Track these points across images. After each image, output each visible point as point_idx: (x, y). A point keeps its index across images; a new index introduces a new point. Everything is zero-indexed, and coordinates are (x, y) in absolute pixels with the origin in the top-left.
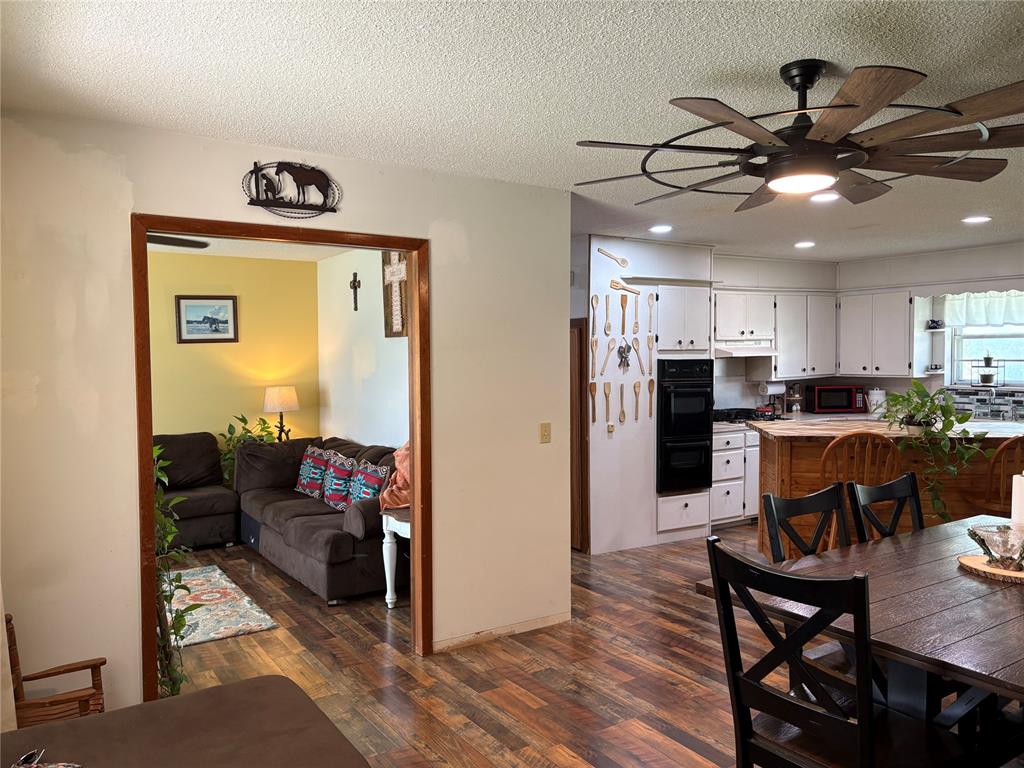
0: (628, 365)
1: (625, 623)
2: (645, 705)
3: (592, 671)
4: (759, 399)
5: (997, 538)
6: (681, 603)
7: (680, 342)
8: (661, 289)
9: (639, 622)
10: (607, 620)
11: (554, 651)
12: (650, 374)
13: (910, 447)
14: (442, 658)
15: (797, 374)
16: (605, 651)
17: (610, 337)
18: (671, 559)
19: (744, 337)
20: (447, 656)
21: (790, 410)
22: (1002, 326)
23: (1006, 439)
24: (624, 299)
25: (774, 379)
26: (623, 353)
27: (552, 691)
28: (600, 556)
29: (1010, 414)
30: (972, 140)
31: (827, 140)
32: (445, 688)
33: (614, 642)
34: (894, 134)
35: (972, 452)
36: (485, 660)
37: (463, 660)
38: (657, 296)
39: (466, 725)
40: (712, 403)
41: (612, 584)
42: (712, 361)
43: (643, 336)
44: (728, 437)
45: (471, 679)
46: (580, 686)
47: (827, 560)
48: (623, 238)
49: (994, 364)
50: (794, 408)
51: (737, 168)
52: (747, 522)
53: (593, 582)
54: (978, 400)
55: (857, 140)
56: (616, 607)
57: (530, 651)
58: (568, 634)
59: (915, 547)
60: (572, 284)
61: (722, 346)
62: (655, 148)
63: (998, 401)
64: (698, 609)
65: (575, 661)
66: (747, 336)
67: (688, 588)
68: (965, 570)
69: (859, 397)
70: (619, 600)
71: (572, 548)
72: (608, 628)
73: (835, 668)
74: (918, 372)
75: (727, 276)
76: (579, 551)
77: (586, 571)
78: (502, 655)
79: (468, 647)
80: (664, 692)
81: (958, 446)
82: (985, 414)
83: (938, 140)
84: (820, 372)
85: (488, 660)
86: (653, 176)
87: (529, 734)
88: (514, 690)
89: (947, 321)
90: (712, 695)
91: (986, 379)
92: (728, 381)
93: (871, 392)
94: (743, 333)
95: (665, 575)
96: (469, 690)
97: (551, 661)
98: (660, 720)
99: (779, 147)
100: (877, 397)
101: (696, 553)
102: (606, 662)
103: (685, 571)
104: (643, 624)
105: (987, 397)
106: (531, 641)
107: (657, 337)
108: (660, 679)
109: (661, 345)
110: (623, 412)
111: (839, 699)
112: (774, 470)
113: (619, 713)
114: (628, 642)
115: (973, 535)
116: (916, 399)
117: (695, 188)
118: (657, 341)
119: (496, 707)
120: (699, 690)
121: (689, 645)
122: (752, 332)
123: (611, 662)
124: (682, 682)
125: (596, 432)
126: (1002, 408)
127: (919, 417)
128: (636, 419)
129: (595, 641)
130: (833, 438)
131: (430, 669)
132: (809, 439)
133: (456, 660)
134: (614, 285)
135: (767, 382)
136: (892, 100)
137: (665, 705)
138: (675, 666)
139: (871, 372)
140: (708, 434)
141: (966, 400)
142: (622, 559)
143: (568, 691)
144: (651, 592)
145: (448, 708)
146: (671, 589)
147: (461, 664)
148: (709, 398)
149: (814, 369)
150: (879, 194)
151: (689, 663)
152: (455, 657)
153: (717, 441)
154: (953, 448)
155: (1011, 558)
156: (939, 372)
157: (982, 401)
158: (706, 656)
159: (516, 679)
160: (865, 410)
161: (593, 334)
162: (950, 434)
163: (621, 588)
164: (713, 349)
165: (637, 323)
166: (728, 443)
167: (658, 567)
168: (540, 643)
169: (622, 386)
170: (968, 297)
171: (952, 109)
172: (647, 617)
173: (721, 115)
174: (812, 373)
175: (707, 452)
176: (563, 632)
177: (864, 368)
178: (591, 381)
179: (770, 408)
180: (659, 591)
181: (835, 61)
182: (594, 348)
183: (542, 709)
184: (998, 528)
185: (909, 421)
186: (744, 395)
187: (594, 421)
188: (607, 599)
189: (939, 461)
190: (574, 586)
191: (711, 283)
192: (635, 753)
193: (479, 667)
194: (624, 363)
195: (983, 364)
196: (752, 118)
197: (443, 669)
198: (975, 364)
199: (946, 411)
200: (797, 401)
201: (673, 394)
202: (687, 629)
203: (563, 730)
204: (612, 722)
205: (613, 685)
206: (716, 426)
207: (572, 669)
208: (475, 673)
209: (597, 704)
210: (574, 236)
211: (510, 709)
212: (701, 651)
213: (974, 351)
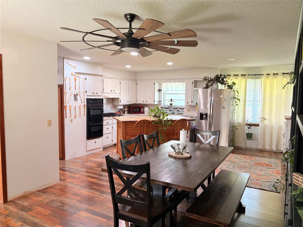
0: (77, 100)
1: (78, 181)
2: (85, 206)
3: (67, 198)
4: (116, 110)
5: (177, 147)
6: (95, 172)
7: (93, 93)
8: (87, 76)
9: (82, 180)
10: (72, 181)
11: (54, 194)
12: (84, 103)
13: (155, 123)
14: (11, 203)
15: (126, 103)
16: (71, 191)
17: (71, 91)
18: (91, 159)
19: (112, 92)
20: (13, 202)
21: (124, 113)
22: (174, 91)
23: (177, 120)
24: (75, 79)
25: (120, 104)
26: (75, 96)
27: (54, 207)
28: (68, 160)
29: (176, 113)
30: (172, 43)
31: (138, 38)
32: (13, 213)
33: (74, 187)
34: (155, 39)
35: (169, 124)
36: (28, 201)
37: (20, 202)
38: (86, 79)
39: (22, 225)
40: (103, 111)
41: (73, 169)
42: (103, 99)
43: (82, 91)
44: (107, 121)
45: (23, 209)
46: (63, 203)
47: (137, 157)
48: (75, 60)
49: (173, 101)
50: (125, 112)
51: (112, 43)
52: (113, 145)
53: (66, 169)
54: (169, 110)
55: (145, 39)
56: (75, 176)
57: (44, 194)
58: (59, 187)
59: (158, 151)
60: (58, 73)
61: (105, 94)
62: (87, 33)
63: (174, 110)
64: (100, 173)
65: (61, 196)
66: (113, 92)
67: (96, 167)
68: (170, 156)
69: (142, 109)
70: (75, 173)
71: (59, 159)
72: (72, 183)
73: (140, 187)
74: (156, 103)
75: (107, 74)
76: (62, 159)
77: (64, 166)
78: (35, 198)
79: (22, 197)
80: (90, 200)
81: (166, 122)
82: (171, 113)
83: (165, 42)
84: (132, 103)
85: (29, 201)
86: (86, 42)
87: (46, 224)
88: (39, 209)
89: (163, 89)
90: (105, 199)
91: (171, 104)
92: (107, 105)
93: (145, 108)
94: (111, 91)
95: (89, 164)
96: (23, 212)
97: (53, 197)
98: (90, 210)
99: (125, 38)
100: (146, 109)
101: (98, 156)
102: (72, 194)
103: (95, 162)
104: (83, 180)
105: (171, 109)
106: (45, 192)
107: (86, 91)
108: (89, 197)
109: (87, 94)
110: (76, 115)
111: (141, 196)
112: (121, 130)
113: (77, 210)
114: (79, 187)
115: (172, 146)
116: (157, 110)
117: (99, 47)
118: (86, 92)
119: (33, 217)
120: (101, 198)
121: (97, 185)
122: (114, 91)
123: (73, 194)
124: (96, 197)
125: (67, 121)
126: (174, 112)
127: (157, 115)
128: (80, 117)
129: (68, 188)
130: (137, 121)
131: (7, 208)
132: (130, 122)
133: (17, 203)
134: (72, 74)
135: (118, 105)
136: (155, 29)
137: (91, 205)
138: (94, 192)
139: (145, 103)
140: (102, 121)
141: (166, 110)
142: (76, 160)
143: (59, 206)
144: (85, 170)
145: (15, 220)
146: (91, 168)
147: (19, 204)
148: (102, 110)
149: (131, 102)
150: (149, 55)
151: (98, 190)
152: (16, 202)
153: (105, 122)
154: (165, 123)
155: (180, 152)
156: (161, 103)
157: (170, 110)
158: (103, 187)
159: (40, 205)
160: (143, 113)
161: (65, 90)
162: (164, 119)
163: (76, 170)
164: (103, 96)
165: (80, 87)
166: (108, 123)
167: (87, 162)
168: (49, 192)
169: (75, 106)
170: (167, 83)
171: (169, 34)
172: (85, 178)
173: (108, 26)
174: (130, 103)
175: (101, 126)
176: (57, 187)
177: (143, 101)
178: (65, 105)
179: (119, 112)
180: (88, 169)
181: (139, 16)
182: (66, 94)
183: (50, 214)
184: (177, 144)
185: (155, 116)
186: (112, 109)
187: (66, 118)
188: (71, 174)
189: (162, 126)
190: (60, 171)
191: (102, 76)
192: (82, 222)
193: (26, 204)
194: (76, 99)
195: (170, 101)
196: (117, 29)
197: (11, 207)
198: (169, 101)
199: (163, 113)
200: (126, 110)
201: (91, 109)
202: (97, 180)
203: (58, 219)
204: (74, 214)
205: (74, 201)
206: (104, 118)
207: (60, 199)
208: (25, 206)
209: (69, 209)
210: (59, 58)
211: (38, 216)
212: (101, 186)
213: (168, 97)
